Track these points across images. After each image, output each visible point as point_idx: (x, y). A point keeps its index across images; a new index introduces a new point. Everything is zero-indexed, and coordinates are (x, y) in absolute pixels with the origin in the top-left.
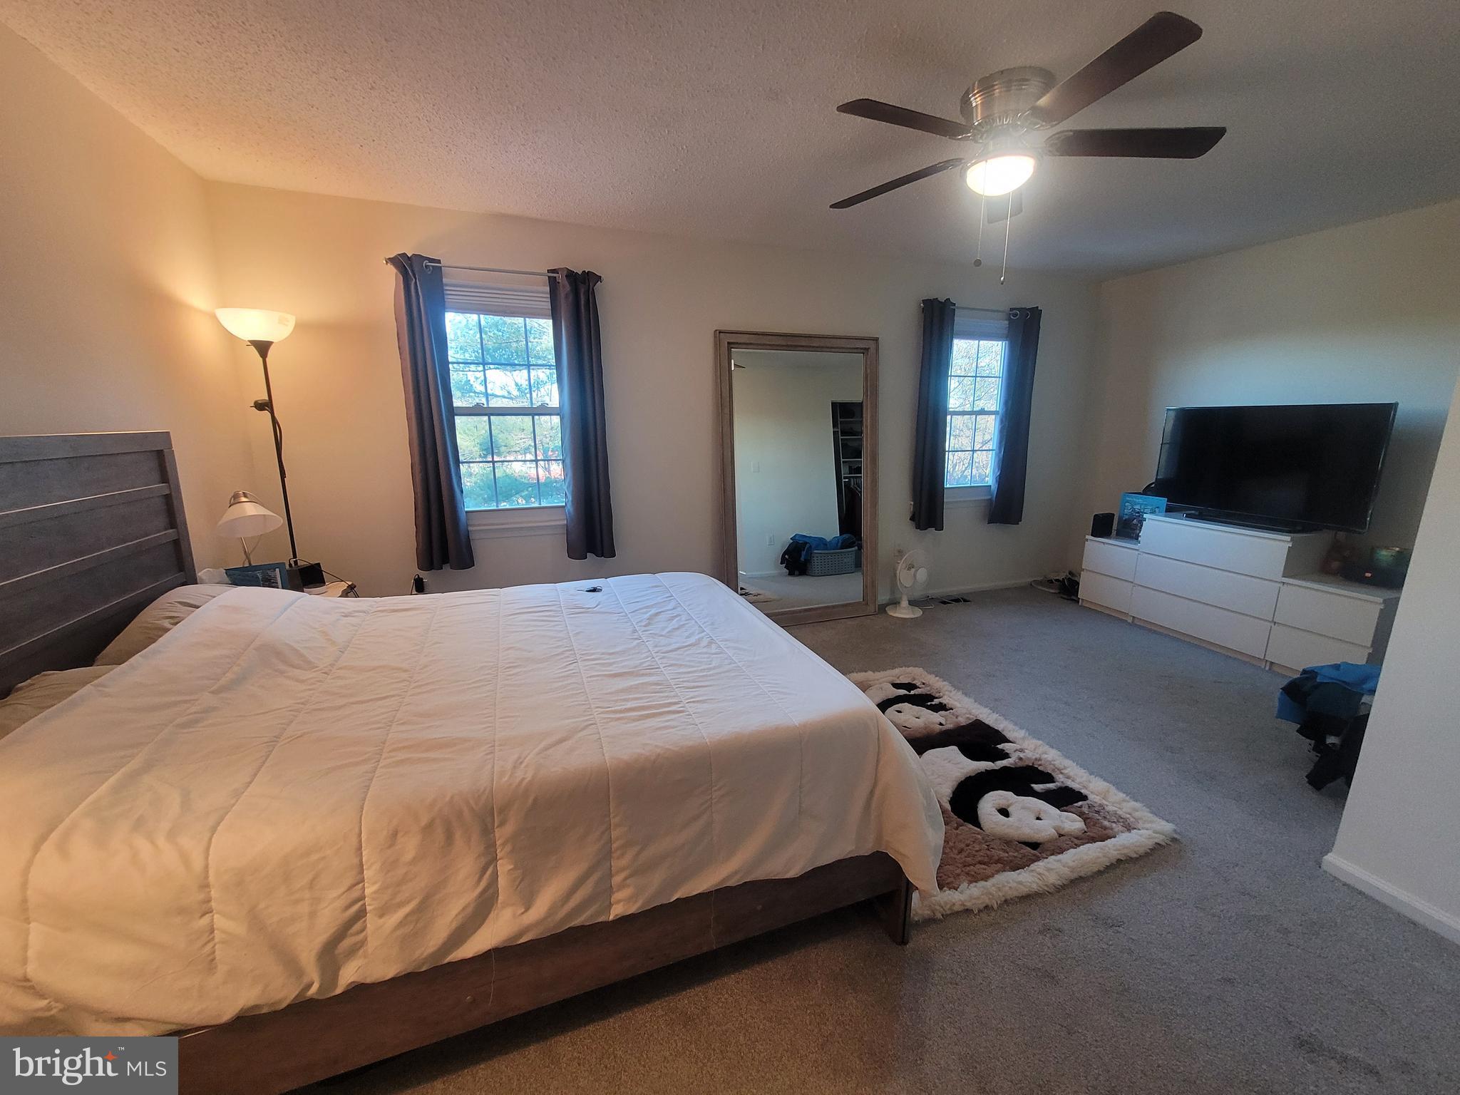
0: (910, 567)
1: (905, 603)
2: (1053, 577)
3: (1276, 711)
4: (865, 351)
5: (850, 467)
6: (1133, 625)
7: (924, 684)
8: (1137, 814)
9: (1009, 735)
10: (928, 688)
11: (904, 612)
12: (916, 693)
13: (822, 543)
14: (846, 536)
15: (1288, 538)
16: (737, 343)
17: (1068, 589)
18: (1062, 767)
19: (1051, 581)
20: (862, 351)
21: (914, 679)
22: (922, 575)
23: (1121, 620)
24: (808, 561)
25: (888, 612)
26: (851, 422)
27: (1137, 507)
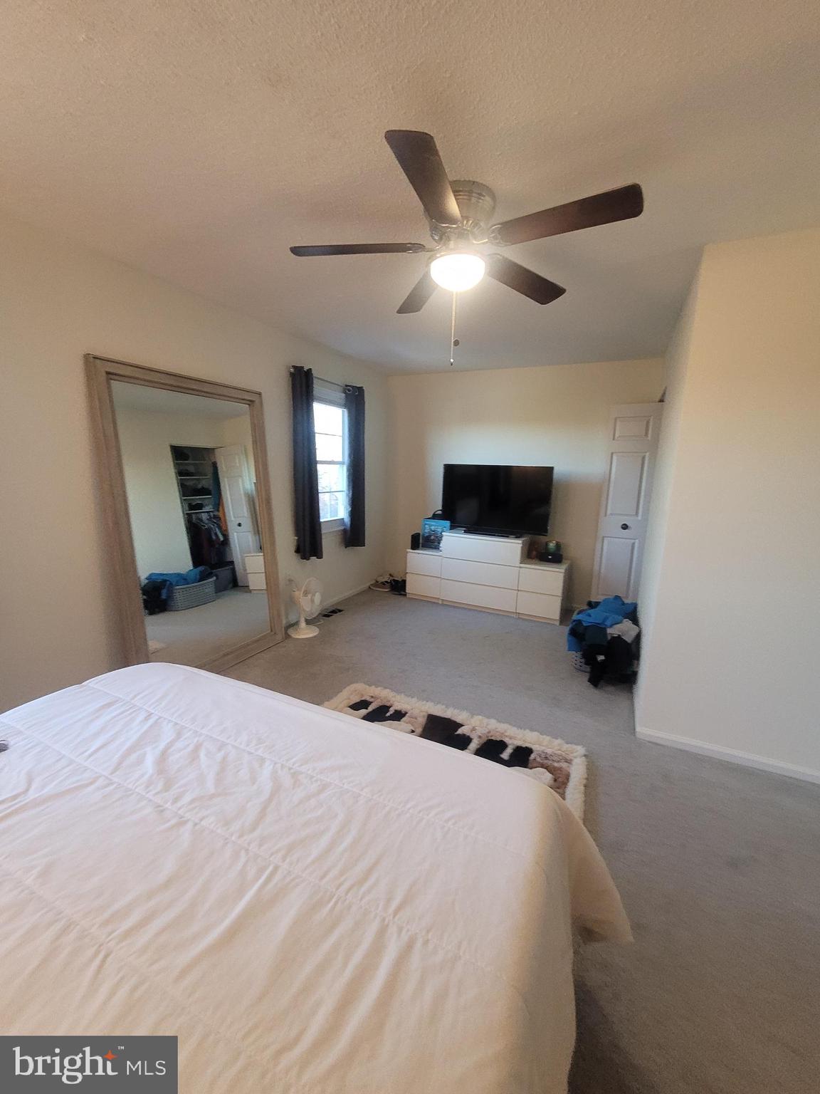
0: (306, 593)
1: (303, 624)
2: (381, 580)
3: (567, 647)
4: (251, 403)
5: (190, 505)
6: (443, 605)
7: (372, 697)
8: (564, 749)
9: (458, 719)
10: (379, 700)
11: (306, 633)
12: (374, 708)
13: (182, 579)
14: (201, 568)
15: (520, 542)
16: (116, 374)
17: (398, 587)
18: (503, 731)
19: (383, 583)
20: (248, 402)
21: (362, 695)
22: (317, 598)
23: (434, 603)
24: (170, 596)
25: (292, 635)
26: (186, 464)
27: (433, 528)
